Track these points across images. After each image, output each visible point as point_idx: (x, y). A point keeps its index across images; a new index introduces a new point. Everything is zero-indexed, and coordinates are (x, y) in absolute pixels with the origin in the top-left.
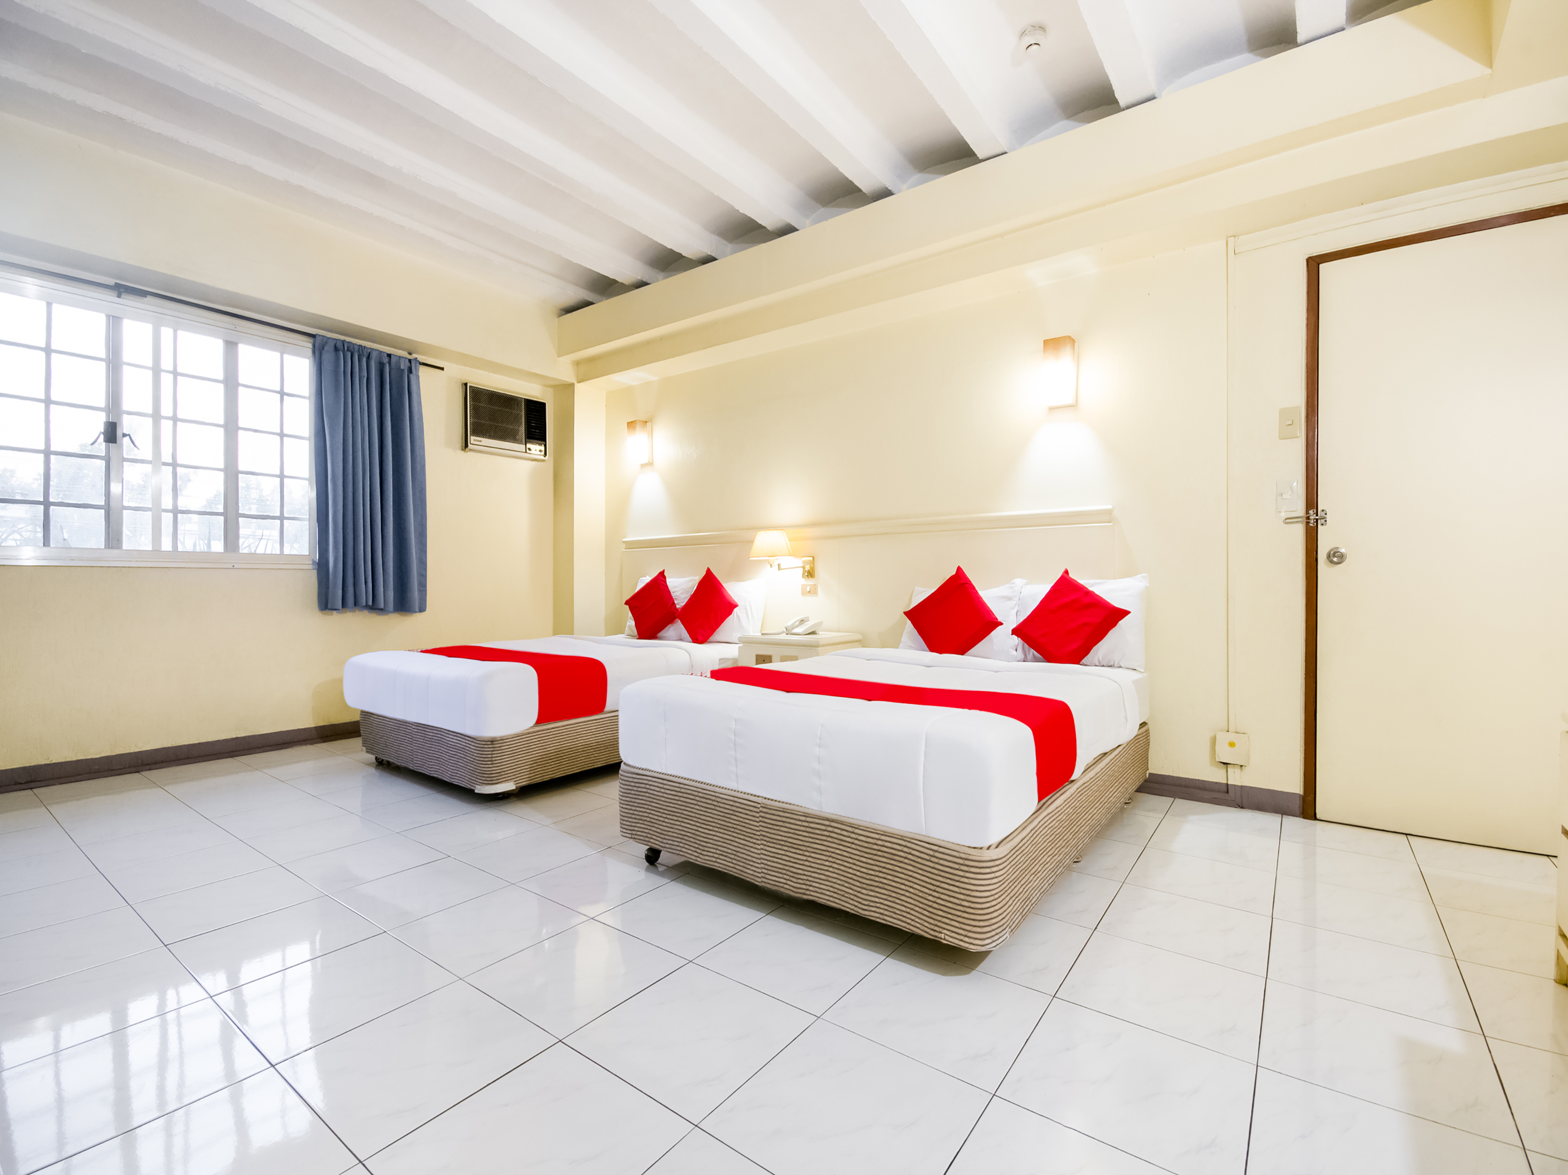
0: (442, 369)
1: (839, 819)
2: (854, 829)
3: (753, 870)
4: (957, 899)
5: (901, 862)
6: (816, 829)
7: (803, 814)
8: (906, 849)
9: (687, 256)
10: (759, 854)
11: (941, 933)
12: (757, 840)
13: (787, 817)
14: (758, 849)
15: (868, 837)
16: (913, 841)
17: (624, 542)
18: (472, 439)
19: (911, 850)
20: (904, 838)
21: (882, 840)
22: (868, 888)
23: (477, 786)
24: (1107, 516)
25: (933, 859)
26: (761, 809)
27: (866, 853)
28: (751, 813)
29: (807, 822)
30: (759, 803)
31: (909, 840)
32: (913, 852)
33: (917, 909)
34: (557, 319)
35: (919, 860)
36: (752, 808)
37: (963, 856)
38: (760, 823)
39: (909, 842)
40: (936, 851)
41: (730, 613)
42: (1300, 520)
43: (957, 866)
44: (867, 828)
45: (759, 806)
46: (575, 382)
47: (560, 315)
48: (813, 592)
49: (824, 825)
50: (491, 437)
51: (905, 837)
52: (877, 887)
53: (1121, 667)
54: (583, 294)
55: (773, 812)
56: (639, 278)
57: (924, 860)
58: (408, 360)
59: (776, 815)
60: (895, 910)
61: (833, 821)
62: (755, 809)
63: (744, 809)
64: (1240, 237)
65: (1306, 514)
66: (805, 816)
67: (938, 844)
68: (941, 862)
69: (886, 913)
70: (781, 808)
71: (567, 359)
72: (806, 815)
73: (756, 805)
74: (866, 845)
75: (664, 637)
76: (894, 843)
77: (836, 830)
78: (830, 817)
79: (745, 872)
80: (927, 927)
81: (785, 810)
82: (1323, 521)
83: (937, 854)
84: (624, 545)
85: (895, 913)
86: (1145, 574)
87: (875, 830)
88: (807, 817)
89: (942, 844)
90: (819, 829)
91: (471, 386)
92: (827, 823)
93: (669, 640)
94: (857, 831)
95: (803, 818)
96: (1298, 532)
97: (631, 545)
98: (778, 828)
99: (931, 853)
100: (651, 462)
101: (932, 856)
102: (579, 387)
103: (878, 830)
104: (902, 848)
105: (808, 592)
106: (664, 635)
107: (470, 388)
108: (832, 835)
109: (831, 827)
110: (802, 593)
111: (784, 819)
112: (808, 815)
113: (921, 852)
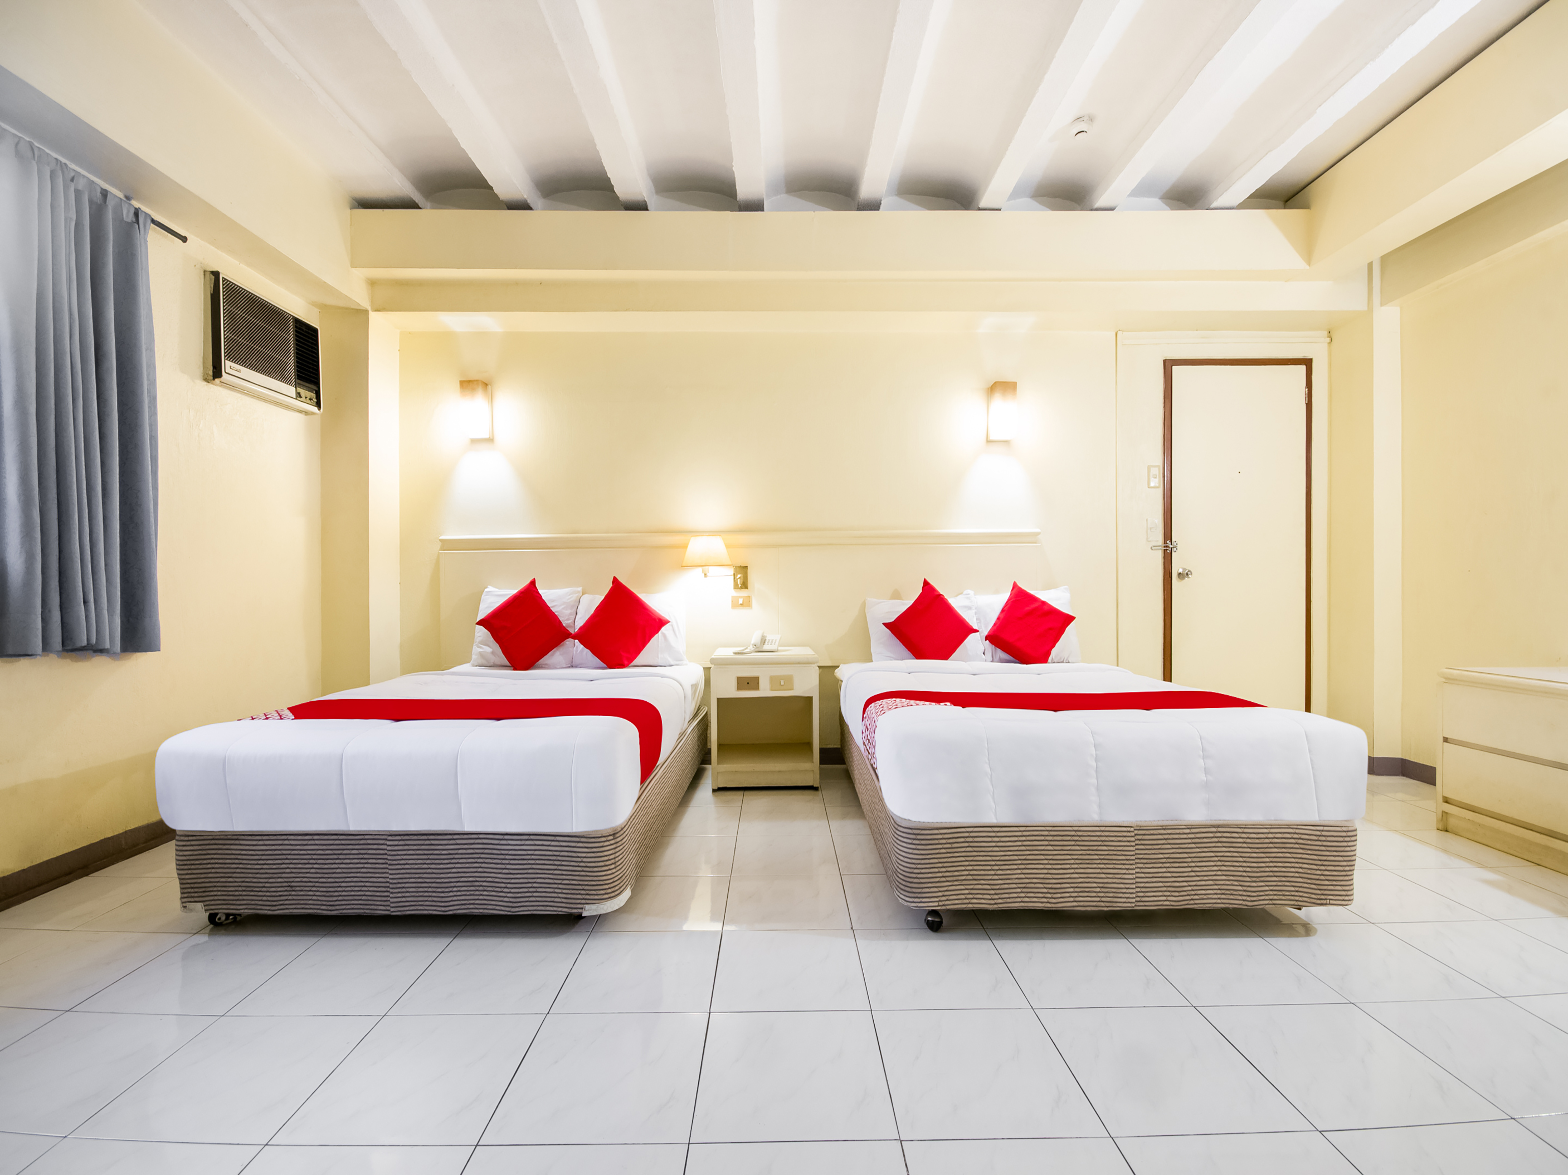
0: (184, 239)
1: (1222, 824)
2: (1243, 829)
3: (1126, 898)
4: (1341, 866)
5: (1292, 848)
6: (1204, 838)
7: (1185, 827)
8: (1296, 836)
9: (617, 193)
10: (1134, 879)
11: (1326, 899)
12: (1131, 864)
13: (1170, 834)
14: (1133, 874)
15: (1259, 833)
16: (1299, 827)
17: (441, 540)
18: (228, 365)
19: (1300, 836)
20: (1290, 827)
21: (1272, 833)
22: (1258, 880)
23: (587, 907)
24: (1030, 538)
25: (1321, 838)
26: (1136, 832)
27: (1257, 848)
28: (1125, 839)
29: (1193, 833)
30: (1131, 827)
31: (1296, 827)
32: (1303, 837)
33: (1306, 885)
34: (349, 211)
35: (1309, 842)
36: (1125, 834)
37: (1344, 829)
38: (1137, 847)
39: (1296, 829)
40: (1323, 831)
41: (657, 630)
42: (1161, 547)
43: (1341, 839)
44: (1254, 825)
45: (1132, 829)
46: (369, 308)
47: (352, 208)
48: (747, 603)
49: (1211, 832)
50: (252, 367)
51: (1291, 825)
52: (1267, 876)
53: (1069, 662)
54: (401, 187)
55: (1152, 832)
56: (525, 197)
57: (1312, 841)
58: (132, 211)
59: (1157, 834)
60: (1284, 893)
61: (1218, 826)
62: (1129, 834)
63: (1116, 836)
64: (1124, 333)
65: (1164, 544)
66: (1188, 828)
67: (1321, 824)
68: (1329, 839)
69: (1275, 897)
70: (1159, 826)
71: (361, 274)
72: (1190, 827)
73: (1129, 829)
74: (1257, 841)
75: (546, 664)
76: (1284, 833)
77: (1225, 835)
78: (1216, 824)
79: (1116, 902)
80: (1315, 899)
81: (1164, 827)
82: (1175, 549)
83: (1324, 833)
84: (439, 545)
85: (1284, 895)
86: (1066, 587)
87: (1261, 825)
88: (1191, 828)
89: (1326, 823)
90: (1206, 838)
91: (226, 279)
92: (1214, 830)
93: (556, 668)
94: (1246, 830)
95: (1188, 831)
96: (1159, 555)
97: (448, 545)
98: (1159, 847)
99: (1318, 833)
100: (492, 438)
101: (1320, 836)
102: (376, 319)
103: (1265, 825)
104: (1292, 835)
105: (741, 604)
106: (546, 662)
107: (223, 281)
108: (1221, 840)
109: (1220, 832)
110: (732, 606)
111: (1166, 837)
112: (1191, 827)
113: (1310, 835)
